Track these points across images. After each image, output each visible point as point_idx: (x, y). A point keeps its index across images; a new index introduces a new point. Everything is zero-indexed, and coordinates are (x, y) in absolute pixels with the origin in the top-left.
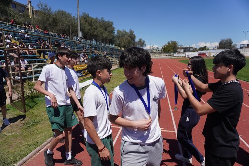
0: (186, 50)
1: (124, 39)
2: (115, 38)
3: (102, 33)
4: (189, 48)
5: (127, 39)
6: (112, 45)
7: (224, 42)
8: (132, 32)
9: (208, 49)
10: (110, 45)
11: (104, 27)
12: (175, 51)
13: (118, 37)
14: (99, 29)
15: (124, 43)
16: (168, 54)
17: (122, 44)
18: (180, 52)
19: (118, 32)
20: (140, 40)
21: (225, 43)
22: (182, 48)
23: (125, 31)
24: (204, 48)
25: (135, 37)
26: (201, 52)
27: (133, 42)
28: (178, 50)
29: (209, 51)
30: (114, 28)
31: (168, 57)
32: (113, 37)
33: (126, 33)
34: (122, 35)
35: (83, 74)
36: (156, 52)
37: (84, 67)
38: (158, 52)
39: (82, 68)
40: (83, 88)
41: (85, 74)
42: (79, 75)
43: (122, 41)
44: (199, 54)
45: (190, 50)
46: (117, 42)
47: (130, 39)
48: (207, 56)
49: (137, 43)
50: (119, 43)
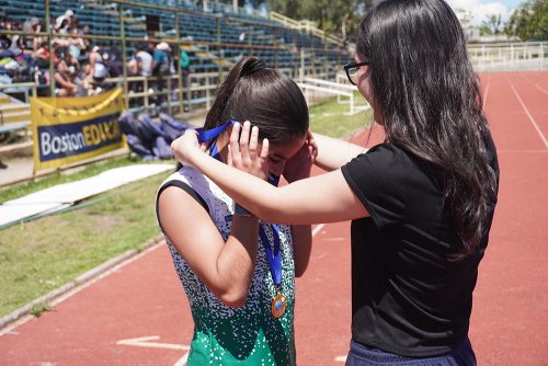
6: (256, 7)
10: (249, 10)
16: (541, 50)
31: (540, 64)
35: (89, 143)
36: (483, 39)
37: (92, 110)
38: (493, 38)
39: (83, 112)
40: (77, 203)
41: (97, 142)
42: (67, 147)
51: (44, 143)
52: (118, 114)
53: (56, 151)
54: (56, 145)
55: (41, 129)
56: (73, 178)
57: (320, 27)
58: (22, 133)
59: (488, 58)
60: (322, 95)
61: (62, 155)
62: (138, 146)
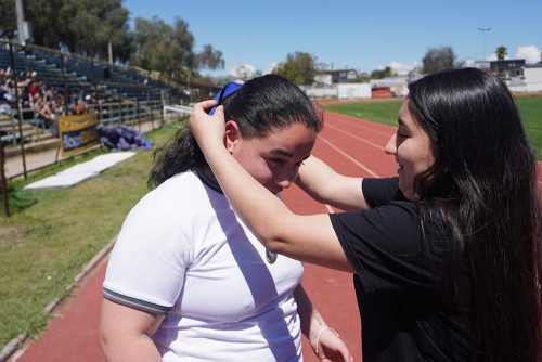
0: (338, 77)
1: (160, 47)
2: (133, 44)
3: (91, 28)
4: (347, 72)
5: (167, 45)
6: (124, 63)
7: (436, 55)
8: (182, 25)
9: (396, 75)
10: (117, 63)
11: (96, 10)
12: (309, 82)
13: (143, 40)
14: (83, 14)
15: (161, 58)
17: (154, 61)
18: (321, 85)
19: (140, 23)
20: (209, 49)
21: (437, 59)
22: (327, 73)
23: (161, 22)
24: (386, 73)
25: (191, 39)
26: (379, 83)
27: (186, 54)
28: (317, 78)
29: (397, 81)
30: (125, 14)
32: (128, 41)
33: (165, 28)
34: (151, 33)
35: (83, 142)
37: (85, 123)
39: (82, 125)
40: (102, 172)
41: (86, 141)
42: (75, 144)
43: (153, 50)
44: (374, 89)
45: (350, 77)
46: (138, 55)
47: (178, 46)
48: (394, 95)
49: (198, 56)
50: (143, 57)
51: (65, 141)
52: (95, 126)
53: (71, 146)
54: (71, 143)
55: (64, 134)
56: (80, 161)
57: (162, 75)
58: (28, 139)
60: (182, 115)
61: (73, 149)
62: (110, 144)
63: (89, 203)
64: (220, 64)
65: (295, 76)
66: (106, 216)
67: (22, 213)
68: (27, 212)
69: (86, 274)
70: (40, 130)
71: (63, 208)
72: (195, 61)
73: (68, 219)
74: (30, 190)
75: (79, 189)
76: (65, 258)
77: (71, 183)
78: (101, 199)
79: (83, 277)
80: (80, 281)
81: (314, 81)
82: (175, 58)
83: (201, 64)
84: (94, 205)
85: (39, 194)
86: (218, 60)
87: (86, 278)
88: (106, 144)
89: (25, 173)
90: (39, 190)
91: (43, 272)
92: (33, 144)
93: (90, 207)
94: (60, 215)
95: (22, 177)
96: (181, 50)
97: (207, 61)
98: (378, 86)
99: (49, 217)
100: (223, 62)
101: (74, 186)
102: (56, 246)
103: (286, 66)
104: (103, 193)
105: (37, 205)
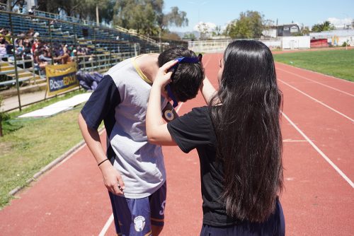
0: (282, 31)
1: (137, 9)
2: (115, 7)
4: (290, 26)
5: (143, 8)
9: (333, 29)
12: (257, 35)
15: (137, 19)
17: (132, 21)
18: (268, 38)
20: (175, 11)
22: (273, 27)
24: (324, 27)
25: (162, 3)
26: (317, 35)
27: (158, 14)
28: (264, 32)
29: (333, 33)
32: (111, 6)
35: (65, 85)
36: (214, 38)
37: (67, 70)
38: (218, 37)
39: (64, 72)
40: (75, 106)
41: (68, 84)
42: (59, 86)
43: (131, 12)
44: (313, 41)
45: (292, 31)
46: (119, 16)
47: (151, 8)
48: (330, 45)
49: (167, 16)
50: (123, 17)
51: (51, 84)
52: (75, 72)
53: (55, 88)
54: (55, 85)
55: (50, 78)
56: (62, 99)
57: (138, 32)
58: (28, 82)
59: (217, 47)
61: (57, 89)
62: (85, 86)
63: (59, 128)
64: (184, 22)
65: (246, 30)
66: (69, 137)
67: (11, 135)
68: (15, 134)
69: (43, 173)
70: (37, 76)
71: (40, 131)
72: (164, 20)
73: (42, 138)
74: (20, 119)
75: (54, 118)
76: (31, 163)
77: (50, 114)
78: (68, 126)
79: (40, 175)
80: (37, 177)
81: (262, 35)
82: (148, 19)
83: (169, 22)
84: (62, 130)
85: (25, 122)
86: (183, 19)
87: (42, 176)
88: (83, 87)
89: (20, 107)
90: (27, 119)
91: (15, 171)
92: (31, 86)
93: (59, 131)
94: (37, 136)
95: (18, 110)
96: (153, 11)
97: (174, 20)
98: (316, 38)
99: (29, 137)
100: (187, 21)
101: (52, 116)
102: (28, 156)
103: (238, 23)
104: (71, 121)
105: (22, 129)
